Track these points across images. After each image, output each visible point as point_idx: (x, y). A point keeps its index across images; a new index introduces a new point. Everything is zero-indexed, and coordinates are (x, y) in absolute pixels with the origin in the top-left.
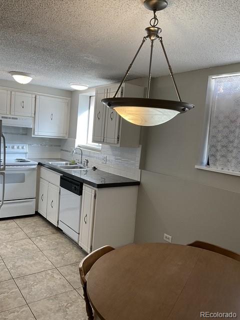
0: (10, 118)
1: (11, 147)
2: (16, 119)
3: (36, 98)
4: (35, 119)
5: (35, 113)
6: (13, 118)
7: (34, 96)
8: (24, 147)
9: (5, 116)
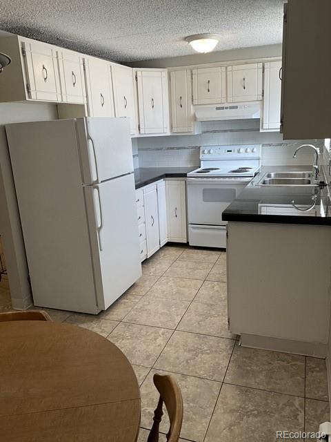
0: (227, 108)
1: (236, 151)
2: (236, 107)
3: (263, 68)
4: (263, 104)
5: (263, 93)
6: (231, 108)
7: (260, 65)
8: (255, 150)
9: (219, 106)
